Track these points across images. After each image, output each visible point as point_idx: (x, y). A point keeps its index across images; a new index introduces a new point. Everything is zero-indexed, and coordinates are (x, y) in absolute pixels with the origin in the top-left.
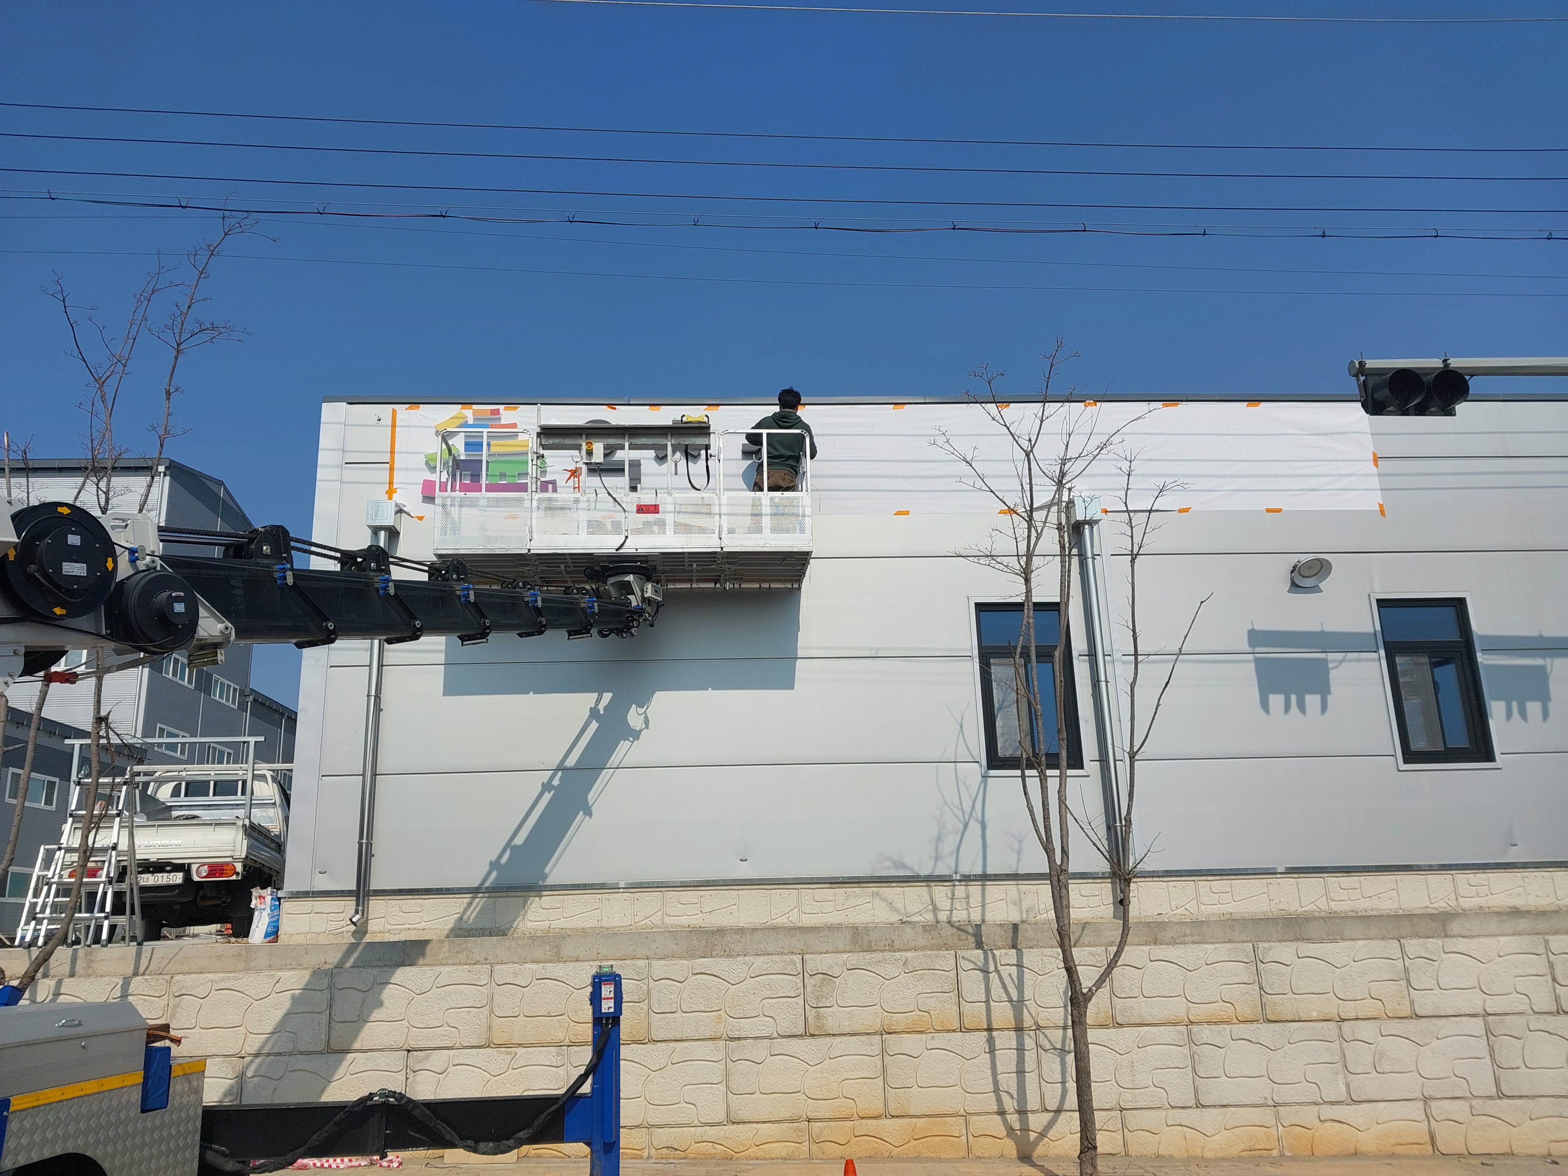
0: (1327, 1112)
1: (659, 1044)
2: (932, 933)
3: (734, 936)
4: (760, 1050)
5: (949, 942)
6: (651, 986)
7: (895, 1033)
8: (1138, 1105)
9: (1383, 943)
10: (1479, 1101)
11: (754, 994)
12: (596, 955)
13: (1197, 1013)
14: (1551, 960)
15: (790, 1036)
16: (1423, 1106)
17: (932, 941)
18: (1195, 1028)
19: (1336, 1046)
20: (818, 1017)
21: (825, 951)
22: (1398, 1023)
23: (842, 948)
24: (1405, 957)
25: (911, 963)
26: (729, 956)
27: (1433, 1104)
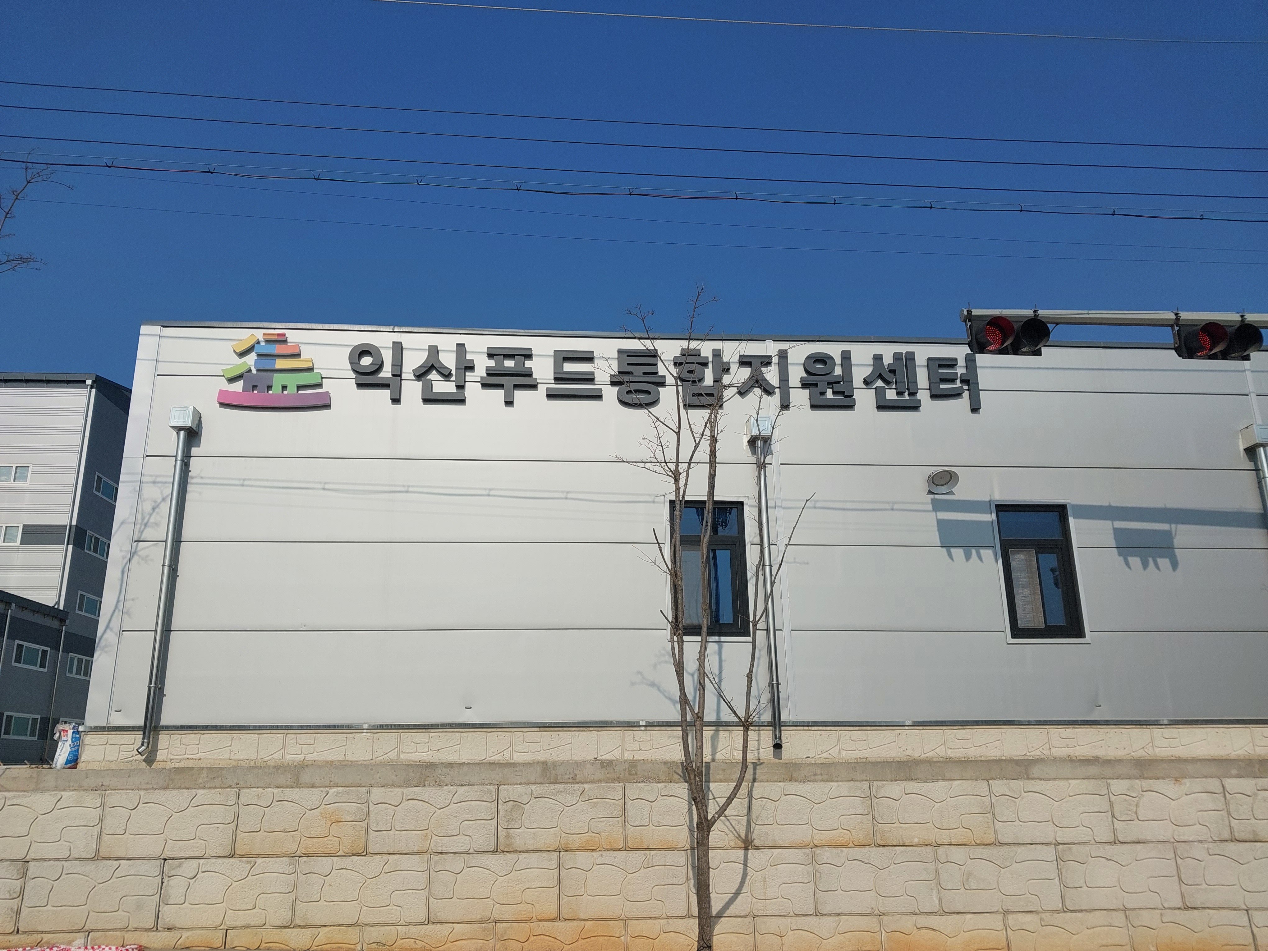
0: (923, 921)
1: (375, 857)
2: (608, 768)
3: (444, 770)
4: (457, 864)
5: (622, 776)
6: (371, 809)
7: (571, 850)
8: (768, 913)
9: (974, 783)
10: (1048, 914)
11: (456, 816)
12: (329, 782)
13: (820, 838)
14: (1111, 800)
15: (483, 852)
16: (1002, 918)
17: (608, 776)
18: (818, 851)
19: (932, 866)
20: (508, 837)
21: (518, 782)
22: (983, 848)
23: (533, 780)
24: (992, 794)
25: (587, 793)
26: (439, 785)
27: (1010, 917)
